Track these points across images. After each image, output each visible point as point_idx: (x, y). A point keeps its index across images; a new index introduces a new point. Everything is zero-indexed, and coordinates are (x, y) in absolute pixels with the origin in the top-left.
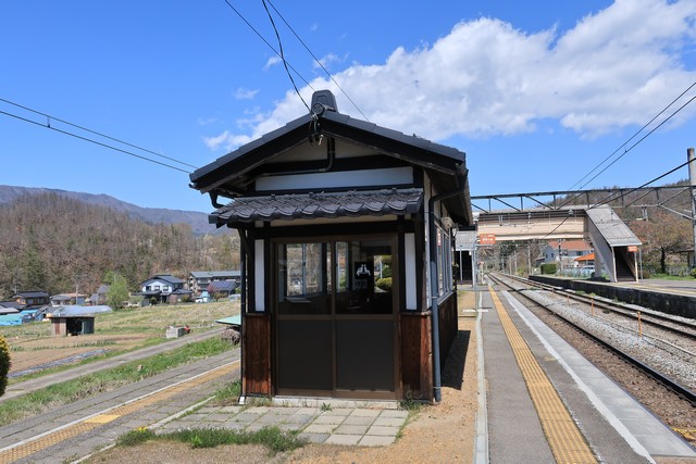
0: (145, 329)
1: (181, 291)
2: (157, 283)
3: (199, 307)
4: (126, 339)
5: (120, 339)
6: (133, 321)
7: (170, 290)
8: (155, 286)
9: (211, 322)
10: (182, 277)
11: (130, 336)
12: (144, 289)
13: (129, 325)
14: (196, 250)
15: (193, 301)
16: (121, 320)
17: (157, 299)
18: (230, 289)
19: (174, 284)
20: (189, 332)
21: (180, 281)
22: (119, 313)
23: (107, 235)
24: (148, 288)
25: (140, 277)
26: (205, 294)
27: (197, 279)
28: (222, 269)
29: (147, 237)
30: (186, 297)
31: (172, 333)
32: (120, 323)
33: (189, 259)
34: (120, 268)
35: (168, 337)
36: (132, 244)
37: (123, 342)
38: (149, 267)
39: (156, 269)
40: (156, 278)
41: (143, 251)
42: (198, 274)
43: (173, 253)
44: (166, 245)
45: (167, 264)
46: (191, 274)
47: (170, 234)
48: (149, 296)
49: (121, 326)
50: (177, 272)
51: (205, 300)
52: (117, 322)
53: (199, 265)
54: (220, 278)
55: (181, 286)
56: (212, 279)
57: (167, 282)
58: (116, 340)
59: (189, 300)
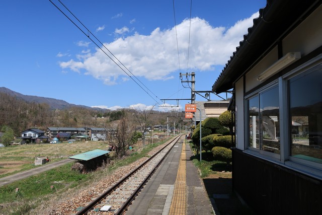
0: (22, 158)
1: (43, 137)
2: (30, 132)
3: (53, 146)
4: (10, 164)
5: (6, 164)
6: (15, 153)
7: (37, 136)
8: (29, 134)
9: (60, 155)
10: (44, 130)
11: (13, 162)
12: (23, 135)
13: (13, 155)
14: (51, 117)
15: (49, 142)
16: (9, 152)
17: (30, 140)
18: (68, 137)
19: (39, 134)
20: (48, 161)
21: (42, 132)
22: (8, 148)
23: (4, 107)
24: (25, 135)
25: (21, 129)
26: (56, 139)
27: (51, 131)
28: (64, 127)
29: (26, 109)
30: (45, 140)
31: (38, 162)
32: (8, 154)
33: (47, 121)
34: (10, 124)
35: (36, 164)
36: (18, 112)
37: (8, 166)
38: (26, 124)
39: (30, 125)
40: (30, 130)
41: (23, 116)
42: (51, 129)
43: (39, 117)
44: (36, 113)
45: (36, 123)
46: (48, 129)
47: (38, 108)
48: (25, 139)
49: (8, 156)
50: (40, 127)
51: (55, 142)
52: (6, 153)
53: (52, 124)
54: (63, 131)
55: (43, 134)
56: (59, 131)
57: (36, 132)
58: (4, 165)
59: (47, 142)
